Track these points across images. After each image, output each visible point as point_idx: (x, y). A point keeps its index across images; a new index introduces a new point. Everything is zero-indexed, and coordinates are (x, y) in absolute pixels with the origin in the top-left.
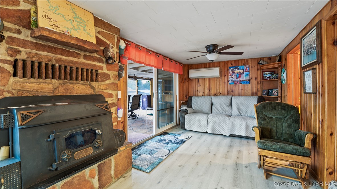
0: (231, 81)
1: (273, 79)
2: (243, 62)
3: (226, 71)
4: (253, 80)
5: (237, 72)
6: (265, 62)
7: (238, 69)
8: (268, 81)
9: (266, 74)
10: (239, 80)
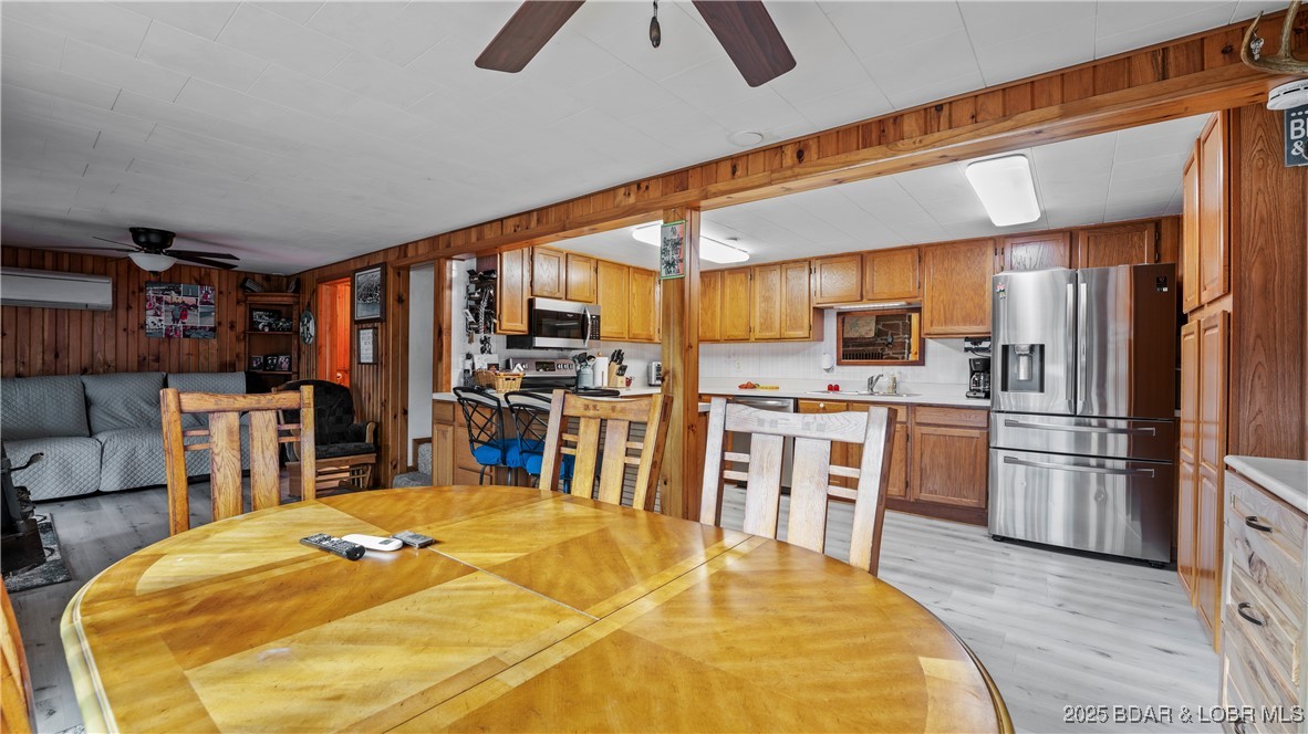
0: (151, 326)
1: (278, 330)
2: (196, 274)
3: (134, 292)
4: (225, 329)
5: (174, 300)
6: (258, 285)
7: (179, 293)
8: (267, 334)
9: (260, 317)
10: (180, 325)
